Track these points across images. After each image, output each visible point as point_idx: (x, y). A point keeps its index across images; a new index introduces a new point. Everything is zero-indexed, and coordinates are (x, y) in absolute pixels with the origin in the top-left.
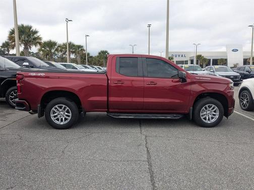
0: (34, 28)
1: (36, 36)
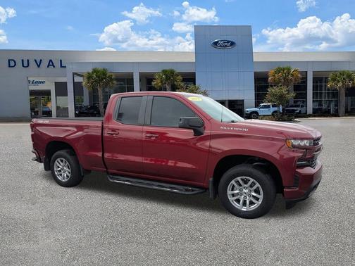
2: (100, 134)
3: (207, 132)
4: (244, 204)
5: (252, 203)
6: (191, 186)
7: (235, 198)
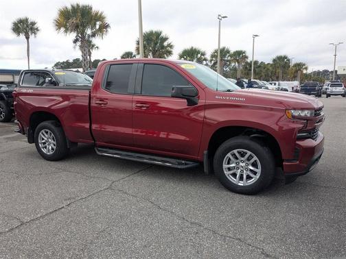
0: (163, 35)
1: (165, 44)
2: (87, 104)
3: (201, 102)
4: (241, 178)
5: (249, 177)
6: (184, 159)
7: (231, 172)
